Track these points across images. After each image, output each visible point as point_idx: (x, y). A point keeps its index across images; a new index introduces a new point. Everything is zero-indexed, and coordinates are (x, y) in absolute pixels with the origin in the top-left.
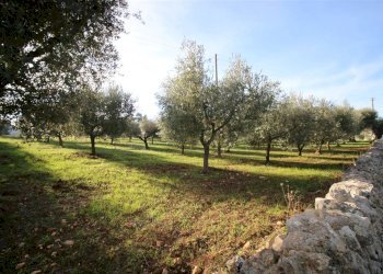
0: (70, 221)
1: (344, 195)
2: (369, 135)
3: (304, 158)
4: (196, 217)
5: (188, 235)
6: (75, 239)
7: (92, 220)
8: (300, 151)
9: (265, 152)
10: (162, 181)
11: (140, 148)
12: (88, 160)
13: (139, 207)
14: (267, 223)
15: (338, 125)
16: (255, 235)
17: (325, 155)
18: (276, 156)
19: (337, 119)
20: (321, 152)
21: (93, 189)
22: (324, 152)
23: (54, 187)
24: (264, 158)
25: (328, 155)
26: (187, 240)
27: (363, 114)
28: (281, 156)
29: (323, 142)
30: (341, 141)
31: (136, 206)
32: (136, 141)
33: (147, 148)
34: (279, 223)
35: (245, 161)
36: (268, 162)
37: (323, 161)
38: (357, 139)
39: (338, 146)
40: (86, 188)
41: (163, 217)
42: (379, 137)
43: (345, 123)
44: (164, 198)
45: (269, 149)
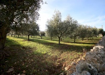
0: (30, 56)
1: (98, 49)
2: (101, 36)
3: (84, 41)
4: (60, 55)
5: (59, 59)
6: (33, 59)
7: (35, 55)
8: (83, 40)
9: (74, 40)
10: (49, 47)
11: (40, 39)
12: (28, 42)
13: (46, 53)
14: (78, 56)
15: (93, 33)
16: (76, 59)
17: (89, 41)
18: (76, 41)
19: (93, 31)
20: (88, 40)
21: (32, 48)
22: (89, 40)
23: (23, 48)
24: (74, 41)
25: (90, 41)
26: (60, 60)
27: (100, 30)
28: (78, 41)
29: (89, 37)
30: (93, 37)
31: (45, 52)
32: (38, 37)
33: (42, 39)
34: (81, 56)
35: (68, 42)
36: (75, 42)
37: (89, 42)
38: (98, 37)
39: (93, 38)
40: (31, 48)
41: (52, 55)
42: (103, 36)
43: (95, 32)
44: (51, 51)
45: (75, 39)
